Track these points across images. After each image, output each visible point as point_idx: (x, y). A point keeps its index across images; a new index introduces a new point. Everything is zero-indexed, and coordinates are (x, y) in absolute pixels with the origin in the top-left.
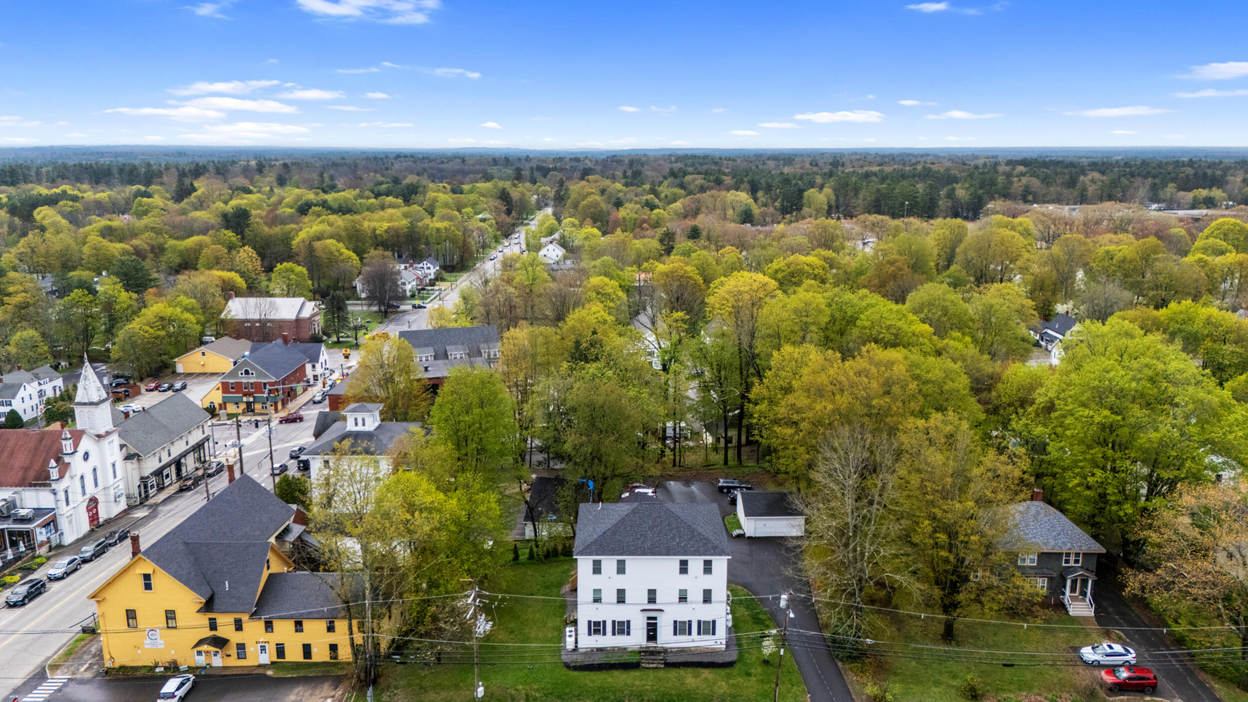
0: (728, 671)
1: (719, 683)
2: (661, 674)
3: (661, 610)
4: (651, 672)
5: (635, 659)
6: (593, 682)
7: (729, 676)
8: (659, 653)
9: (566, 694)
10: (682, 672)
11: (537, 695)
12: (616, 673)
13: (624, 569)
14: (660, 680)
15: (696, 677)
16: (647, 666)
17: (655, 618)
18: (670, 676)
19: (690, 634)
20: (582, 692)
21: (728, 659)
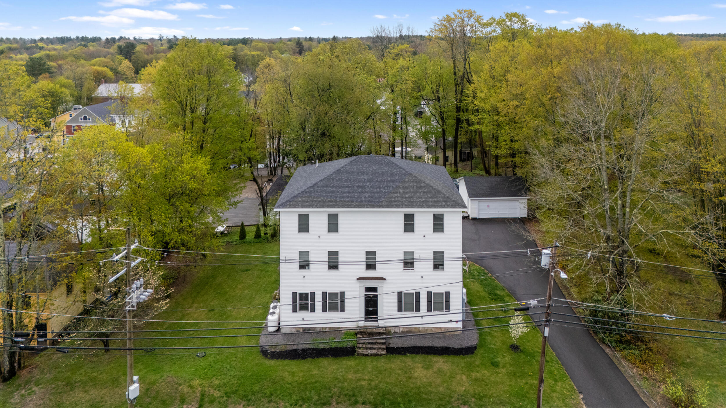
0: (468, 359)
1: (458, 377)
2: (382, 363)
3: (383, 279)
4: (369, 360)
5: (349, 342)
6: (293, 374)
7: (470, 367)
8: (380, 334)
9: (253, 393)
10: (408, 360)
11: (217, 394)
12: (324, 362)
13: (337, 225)
14: (380, 372)
15: (427, 367)
16: (365, 352)
17: (375, 289)
18: (393, 366)
19: (418, 310)
20: (276, 390)
21: (467, 343)
